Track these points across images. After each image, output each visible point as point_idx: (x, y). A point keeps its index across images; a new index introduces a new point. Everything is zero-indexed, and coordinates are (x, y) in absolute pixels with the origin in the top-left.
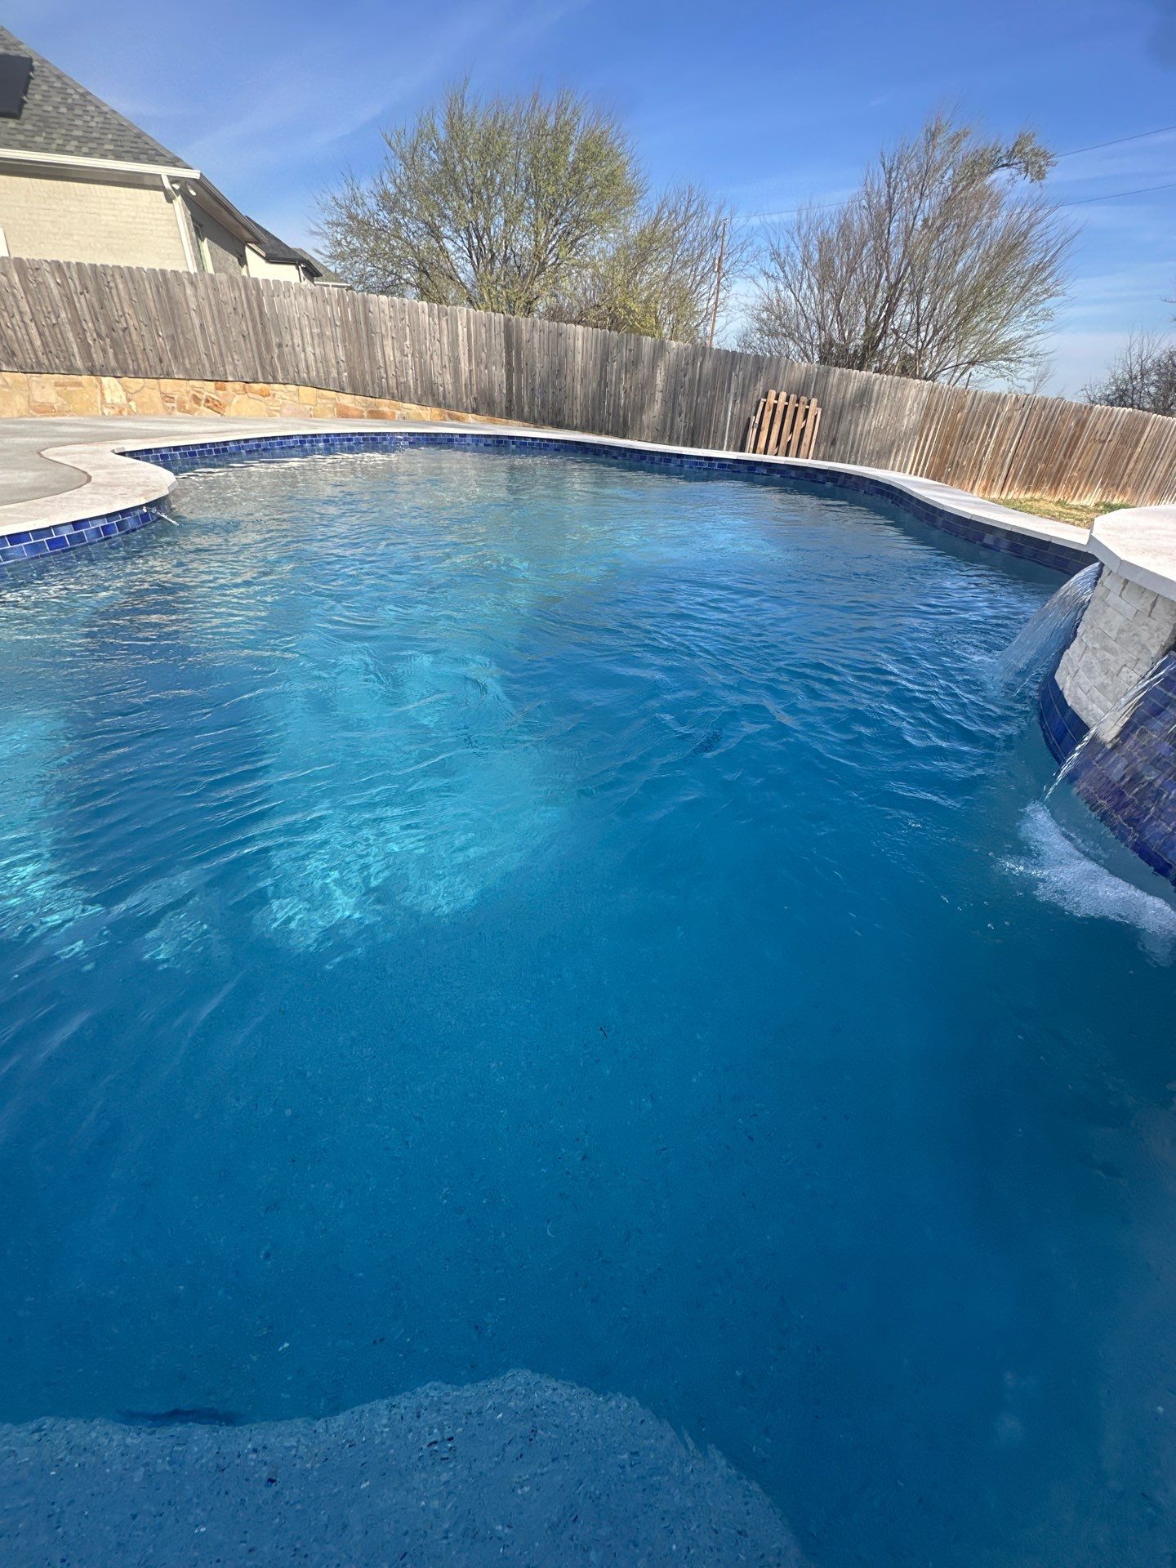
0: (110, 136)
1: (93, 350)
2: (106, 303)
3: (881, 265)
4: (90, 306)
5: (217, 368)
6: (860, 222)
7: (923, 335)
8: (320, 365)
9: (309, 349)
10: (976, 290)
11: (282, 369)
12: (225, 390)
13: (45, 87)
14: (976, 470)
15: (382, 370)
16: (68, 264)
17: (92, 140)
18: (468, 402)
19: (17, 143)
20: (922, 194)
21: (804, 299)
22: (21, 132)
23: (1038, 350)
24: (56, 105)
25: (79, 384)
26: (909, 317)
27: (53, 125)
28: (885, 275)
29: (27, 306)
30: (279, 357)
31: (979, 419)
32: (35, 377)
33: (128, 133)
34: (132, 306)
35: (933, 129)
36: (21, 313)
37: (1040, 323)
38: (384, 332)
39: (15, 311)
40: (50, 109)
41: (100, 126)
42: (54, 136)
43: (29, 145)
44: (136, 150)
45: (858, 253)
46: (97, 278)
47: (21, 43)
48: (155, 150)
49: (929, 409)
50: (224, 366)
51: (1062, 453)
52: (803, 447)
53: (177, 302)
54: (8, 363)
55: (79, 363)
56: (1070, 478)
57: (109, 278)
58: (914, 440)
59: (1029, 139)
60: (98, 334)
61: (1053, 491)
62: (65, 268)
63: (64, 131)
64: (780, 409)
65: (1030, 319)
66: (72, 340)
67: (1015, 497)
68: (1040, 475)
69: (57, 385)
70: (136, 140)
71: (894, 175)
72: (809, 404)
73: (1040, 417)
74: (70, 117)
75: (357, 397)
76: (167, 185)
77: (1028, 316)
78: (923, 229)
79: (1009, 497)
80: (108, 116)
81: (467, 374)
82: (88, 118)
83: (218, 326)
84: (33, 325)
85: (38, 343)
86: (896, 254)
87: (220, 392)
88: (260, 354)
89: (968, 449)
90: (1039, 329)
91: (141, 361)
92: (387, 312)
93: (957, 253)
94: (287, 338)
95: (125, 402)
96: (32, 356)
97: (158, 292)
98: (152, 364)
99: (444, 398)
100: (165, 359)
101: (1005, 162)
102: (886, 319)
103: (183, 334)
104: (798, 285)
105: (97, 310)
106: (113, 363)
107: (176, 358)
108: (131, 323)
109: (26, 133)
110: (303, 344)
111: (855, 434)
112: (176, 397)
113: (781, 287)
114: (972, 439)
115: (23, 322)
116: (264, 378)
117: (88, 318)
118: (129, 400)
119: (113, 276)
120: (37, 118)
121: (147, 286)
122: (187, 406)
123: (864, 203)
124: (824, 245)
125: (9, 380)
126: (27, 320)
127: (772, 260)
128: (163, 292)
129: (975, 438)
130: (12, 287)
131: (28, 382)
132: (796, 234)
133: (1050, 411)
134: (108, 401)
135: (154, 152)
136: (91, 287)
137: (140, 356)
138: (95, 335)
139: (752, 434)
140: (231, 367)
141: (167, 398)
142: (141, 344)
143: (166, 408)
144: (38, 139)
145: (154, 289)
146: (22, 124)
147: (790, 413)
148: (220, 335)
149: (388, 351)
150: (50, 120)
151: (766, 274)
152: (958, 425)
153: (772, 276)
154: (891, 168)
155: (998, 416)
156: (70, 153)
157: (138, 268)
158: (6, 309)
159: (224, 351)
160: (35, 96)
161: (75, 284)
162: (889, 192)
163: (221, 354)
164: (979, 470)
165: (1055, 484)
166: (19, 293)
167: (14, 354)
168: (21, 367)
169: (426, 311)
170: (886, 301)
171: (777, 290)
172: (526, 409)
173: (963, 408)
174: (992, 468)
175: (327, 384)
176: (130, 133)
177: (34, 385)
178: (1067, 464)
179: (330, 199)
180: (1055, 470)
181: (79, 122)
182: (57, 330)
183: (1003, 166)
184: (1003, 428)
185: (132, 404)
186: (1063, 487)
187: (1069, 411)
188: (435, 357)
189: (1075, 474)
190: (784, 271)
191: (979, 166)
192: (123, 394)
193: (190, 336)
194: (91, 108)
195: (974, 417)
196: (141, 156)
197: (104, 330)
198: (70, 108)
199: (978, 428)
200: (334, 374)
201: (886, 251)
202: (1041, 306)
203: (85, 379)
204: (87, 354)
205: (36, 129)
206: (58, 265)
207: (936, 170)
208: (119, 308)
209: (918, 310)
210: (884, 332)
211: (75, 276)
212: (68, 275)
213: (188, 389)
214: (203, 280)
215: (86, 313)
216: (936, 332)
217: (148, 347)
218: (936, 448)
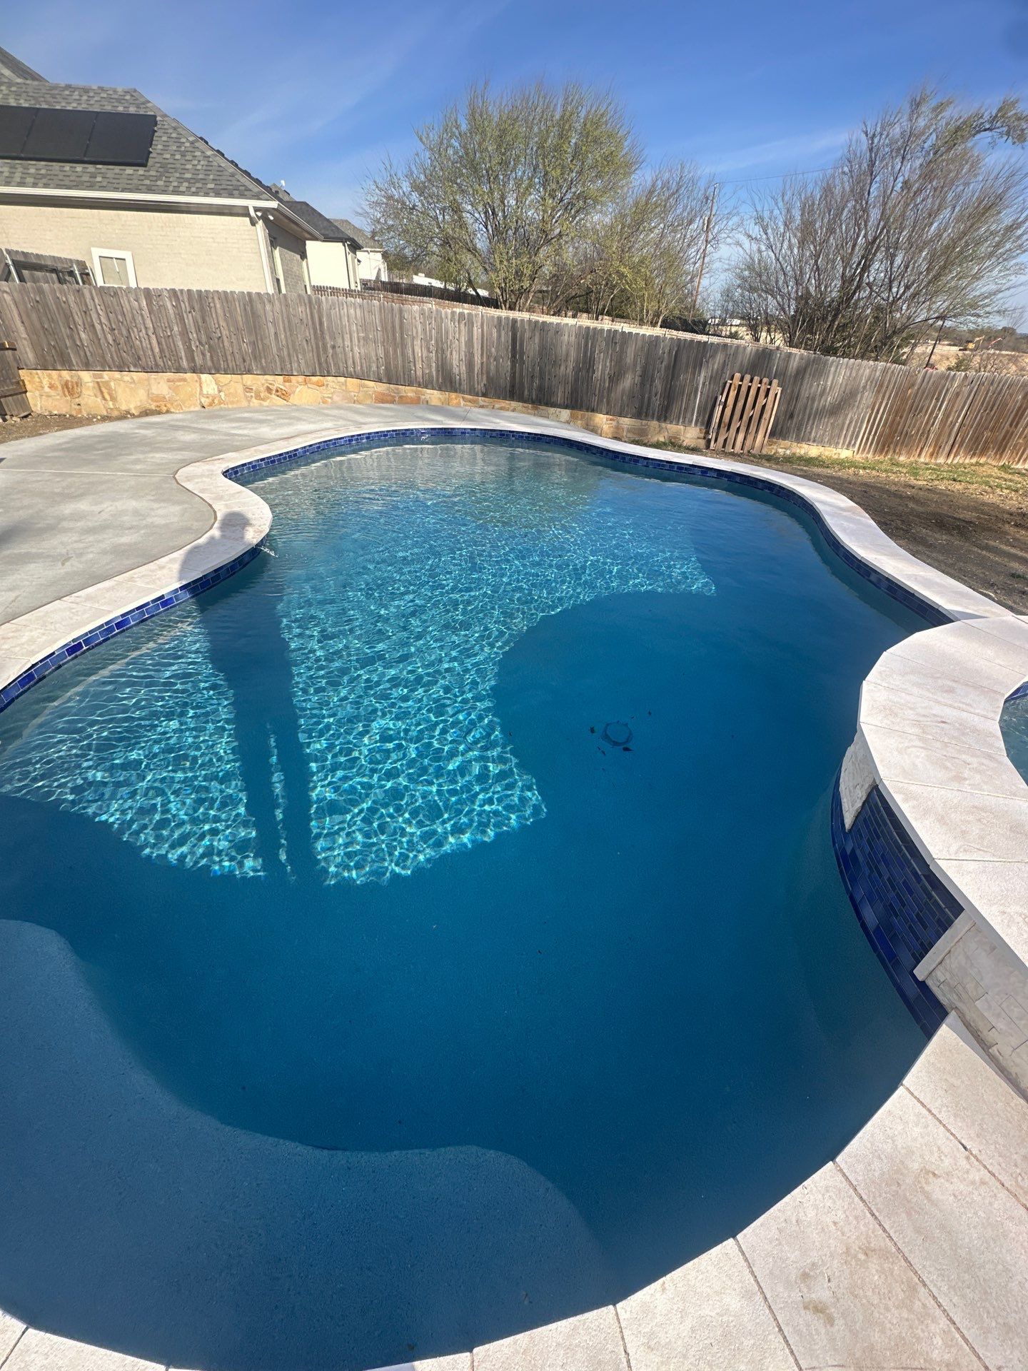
0: (211, 177)
1: (195, 354)
2: (207, 319)
3: (859, 226)
4: (195, 322)
5: (285, 365)
6: (842, 185)
7: (894, 290)
8: (364, 361)
9: (356, 349)
10: (949, 248)
11: (335, 365)
12: (291, 382)
13: (164, 139)
14: (924, 439)
15: (412, 364)
16: (182, 291)
17: (198, 181)
18: (480, 387)
19: (145, 187)
20: (903, 158)
21: (784, 258)
22: (147, 177)
23: (1006, 306)
24: (172, 153)
25: (185, 380)
26: (882, 275)
27: (170, 170)
28: (863, 232)
29: (150, 322)
30: (332, 356)
31: (928, 395)
32: (153, 375)
33: (225, 173)
34: (226, 320)
35: (918, 99)
36: (146, 328)
37: (1013, 277)
38: (414, 335)
39: (142, 327)
40: (168, 156)
41: (204, 168)
42: (171, 180)
43: (153, 188)
44: (231, 187)
45: (839, 214)
46: (201, 300)
47: (149, 102)
48: (244, 186)
49: (881, 386)
50: (291, 363)
51: (1008, 423)
52: (763, 421)
53: (259, 316)
54: (135, 366)
55: (185, 364)
56: (1015, 445)
57: (210, 300)
58: (866, 413)
59: (1013, 104)
60: (200, 342)
61: (998, 456)
62: (179, 294)
63: (178, 175)
64: (744, 389)
65: (1002, 274)
66: (181, 347)
67: (961, 462)
68: (986, 442)
69: (169, 381)
70: (230, 178)
71: (876, 141)
72: (770, 384)
73: (987, 394)
74: (183, 162)
75: (391, 386)
76: (252, 213)
77: (1000, 271)
78: (903, 191)
79: (955, 462)
80: (211, 160)
81: (479, 366)
82: (196, 162)
83: (288, 334)
84: (153, 337)
85: (157, 350)
86: (875, 214)
87: (287, 384)
88: (319, 356)
89: (917, 421)
90: (1011, 283)
91: (229, 362)
92: (418, 319)
93: (932, 215)
94: (340, 341)
95: (216, 392)
96: (152, 359)
97: (245, 309)
98: (238, 363)
99: (460, 384)
100: (247, 359)
101: (987, 126)
102: (861, 275)
103: (262, 340)
104: (779, 245)
105: (200, 324)
106: (209, 363)
107: (255, 358)
108: (224, 333)
109: (151, 178)
110: (352, 345)
111: (812, 409)
112: (254, 388)
113: (763, 248)
114: (921, 411)
115: (147, 335)
116: (320, 372)
117: (193, 331)
118: (220, 391)
119: (213, 298)
120: (159, 165)
121: (237, 305)
122: (262, 395)
123: (846, 169)
124: (807, 208)
125: (135, 378)
126: (150, 334)
127: (756, 224)
128: (248, 308)
129: (924, 411)
130: (141, 309)
131: (148, 380)
132: (780, 200)
133: (998, 386)
134: (205, 392)
135: (243, 188)
136: (197, 308)
137: (229, 358)
138: (198, 344)
139: (718, 410)
140: (296, 365)
141: (248, 389)
142: (231, 349)
143: (247, 397)
144: (160, 183)
145: (242, 307)
146: (148, 171)
147: (753, 392)
148: (289, 341)
149: (417, 349)
150: (169, 166)
151: (749, 236)
152: (908, 400)
153: (756, 238)
154: (874, 135)
155: (948, 390)
156: (182, 193)
157: (231, 292)
158: (136, 326)
159: (291, 352)
160: (158, 146)
161: (185, 306)
162: (871, 157)
163: (289, 355)
164: (927, 438)
165: (1001, 449)
166: (146, 312)
167: (139, 358)
168: (144, 368)
169: (449, 317)
170: (863, 258)
171: (760, 251)
172: (526, 393)
173: (913, 385)
174: (940, 435)
175: (369, 376)
176: (227, 173)
177: (153, 381)
178: (1013, 432)
179: (372, 183)
180: (1001, 437)
181: (189, 166)
182: (171, 340)
183: (985, 130)
184: (952, 402)
185: (222, 394)
186: (1008, 453)
187: (1017, 385)
188: (454, 353)
189: (1021, 441)
190: (766, 234)
191: (961, 132)
192: (216, 387)
193: (266, 341)
194: (198, 154)
195: (924, 393)
196: (235, 192)
197: (204, 339)
198: (183, 155)
199: (928, 402)
200: (374, 368)
201: (865, 210)
202: (1014, 261)
203: (189, 376)
204: (191, 359)
205: (159, 174)
206: (174, 291)
207: (918, 137)
208: (216, 322)
209: (891, 269)
210: (858, 287)
211: (186, 299)
212: (181, 298)
213: (263, 382)
214: (279, 299)
215: (193, 327)
216: (907, 287)
217: (236, 351)
218: (887, 420)
